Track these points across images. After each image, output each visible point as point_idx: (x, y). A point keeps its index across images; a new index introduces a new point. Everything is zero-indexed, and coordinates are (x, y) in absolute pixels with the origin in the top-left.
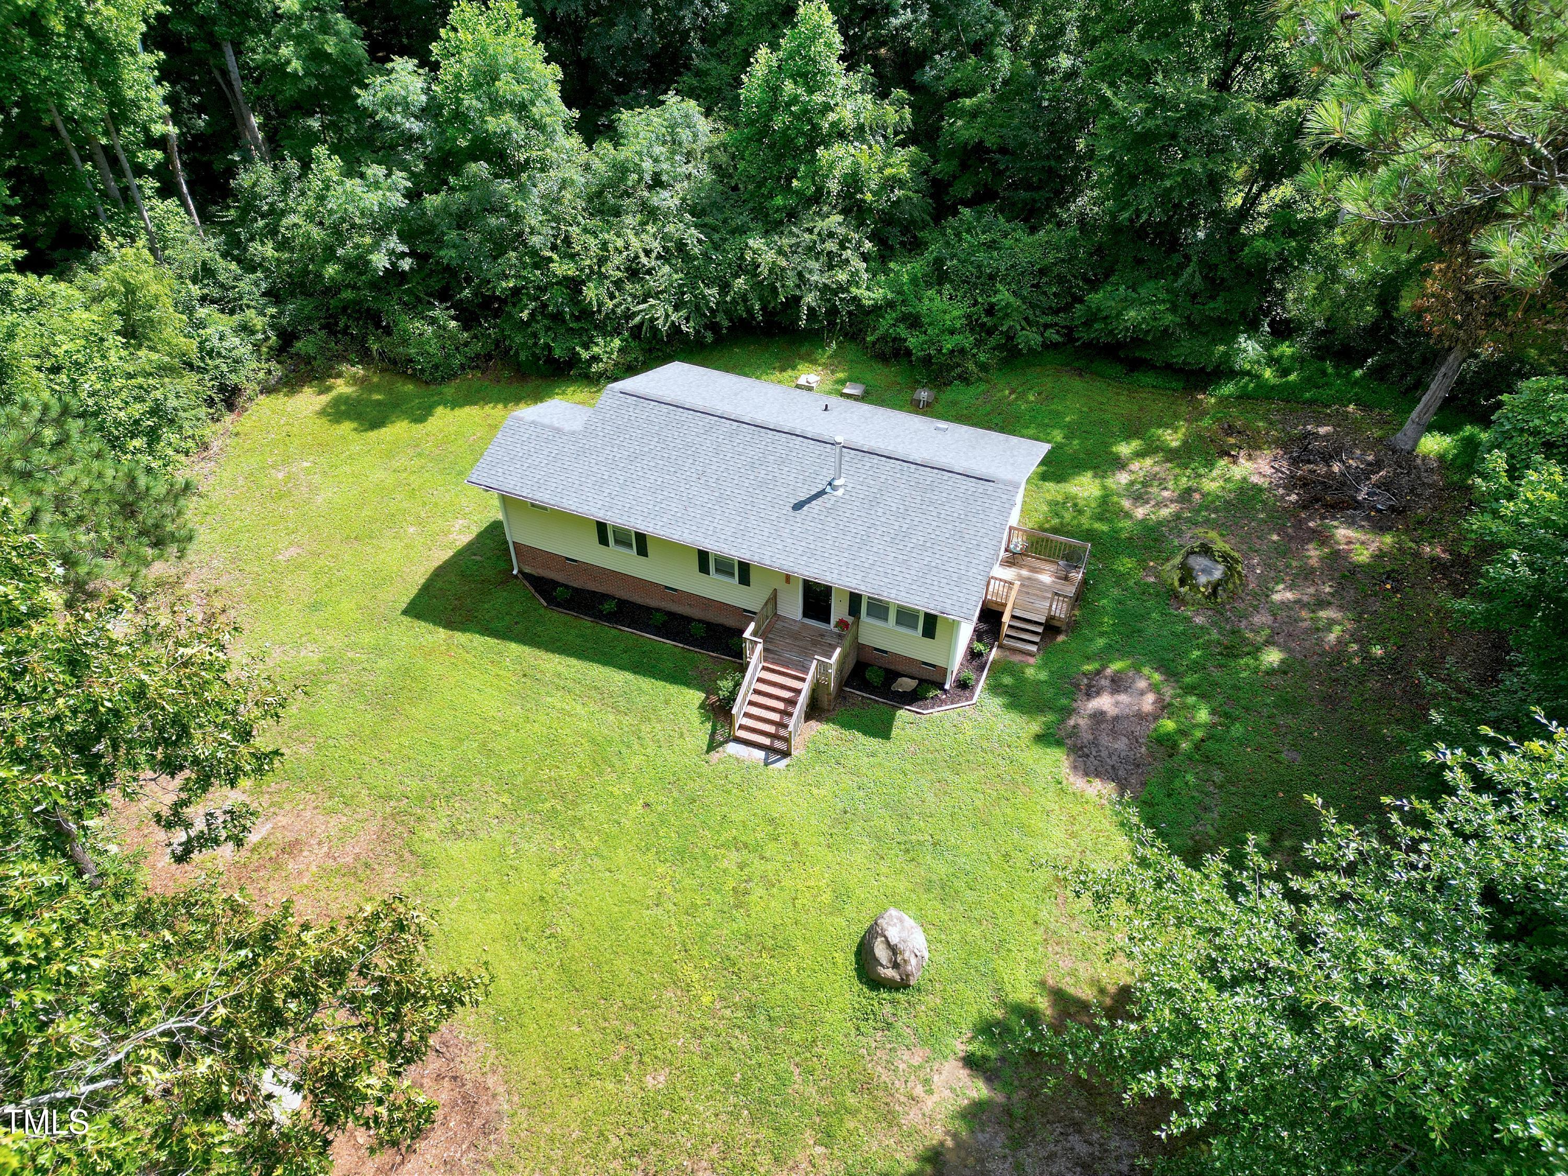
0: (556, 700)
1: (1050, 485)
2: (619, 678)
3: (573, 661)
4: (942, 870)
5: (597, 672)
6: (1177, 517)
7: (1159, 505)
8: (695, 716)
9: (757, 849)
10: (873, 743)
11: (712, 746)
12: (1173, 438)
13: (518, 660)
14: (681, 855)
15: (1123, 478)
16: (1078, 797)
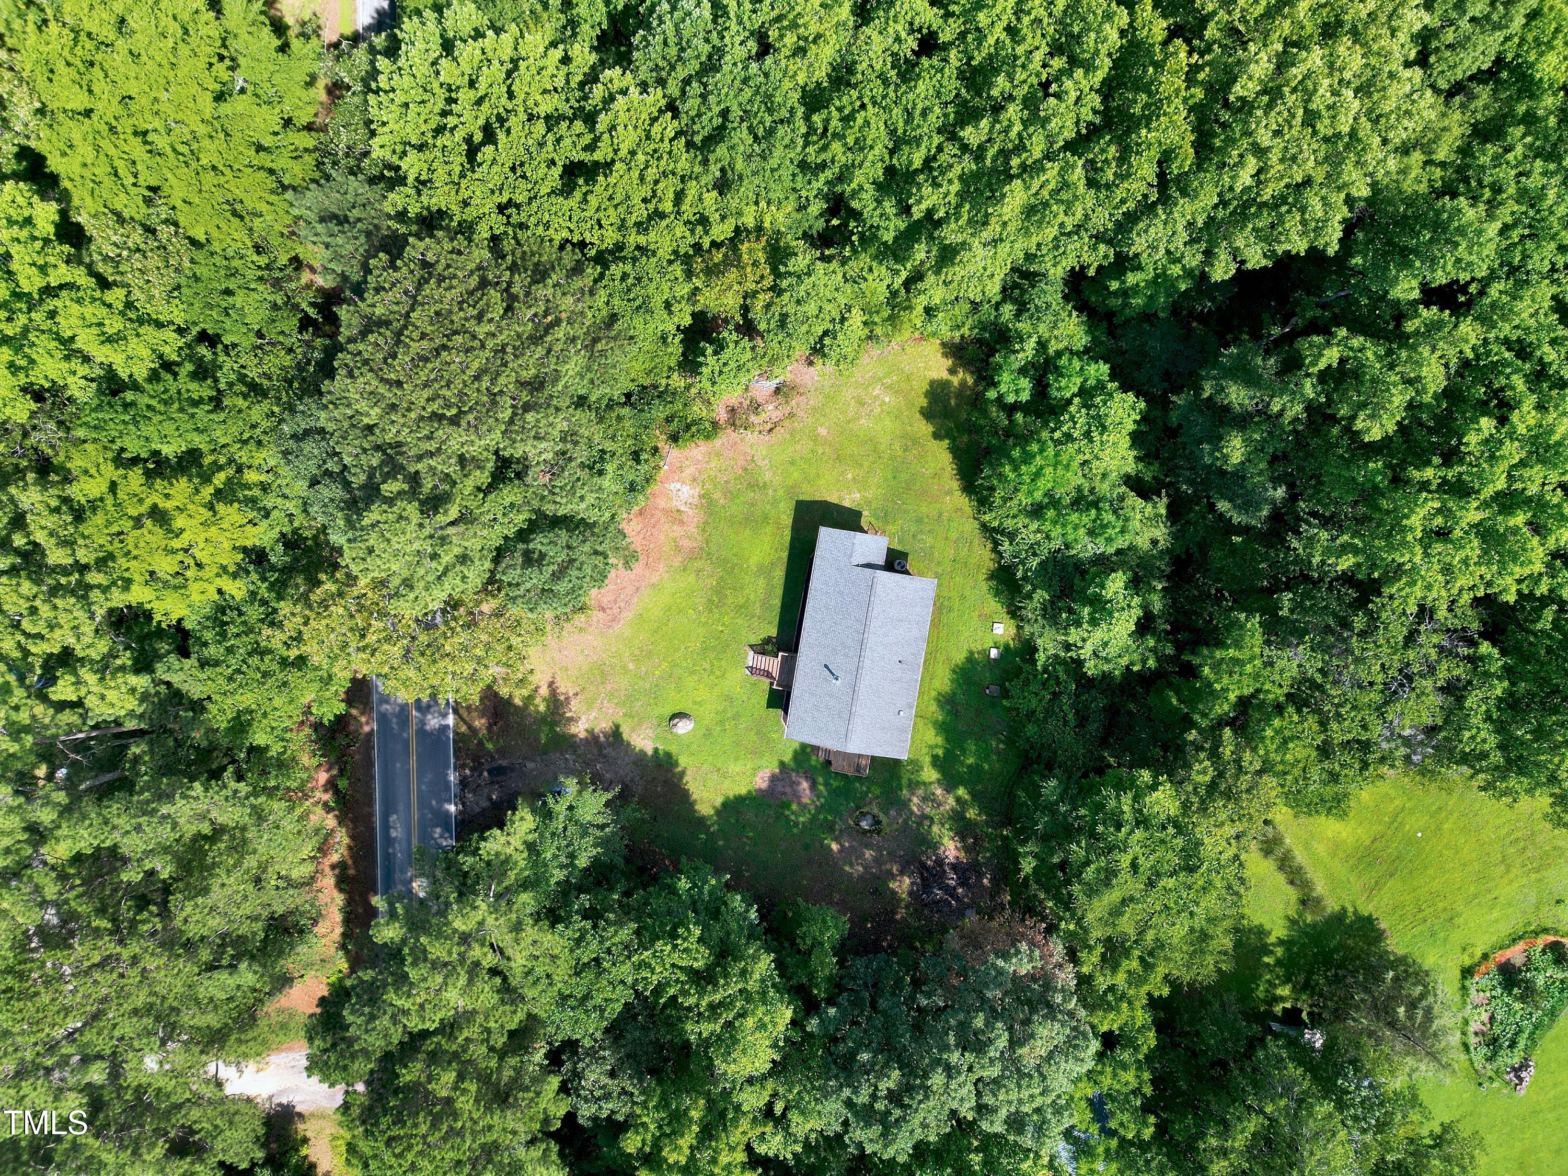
0: (761, 582)
1: (927, 759)
2: (777, 602)
3: (782, 581)
4: (715, 734)
5: (779, 592)
6: (912, 813)
7: (919, 807)
8: (763, 635)
9: (712, 672)
10: (764, 702)
11: (751, 646)
12: (971, 814)
13: (780, 558)
14: (704, 650)
15: (939, 792)
16: (754, 775)
